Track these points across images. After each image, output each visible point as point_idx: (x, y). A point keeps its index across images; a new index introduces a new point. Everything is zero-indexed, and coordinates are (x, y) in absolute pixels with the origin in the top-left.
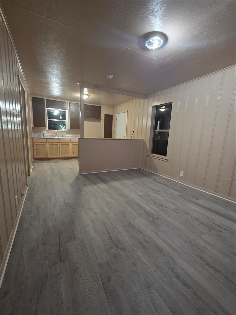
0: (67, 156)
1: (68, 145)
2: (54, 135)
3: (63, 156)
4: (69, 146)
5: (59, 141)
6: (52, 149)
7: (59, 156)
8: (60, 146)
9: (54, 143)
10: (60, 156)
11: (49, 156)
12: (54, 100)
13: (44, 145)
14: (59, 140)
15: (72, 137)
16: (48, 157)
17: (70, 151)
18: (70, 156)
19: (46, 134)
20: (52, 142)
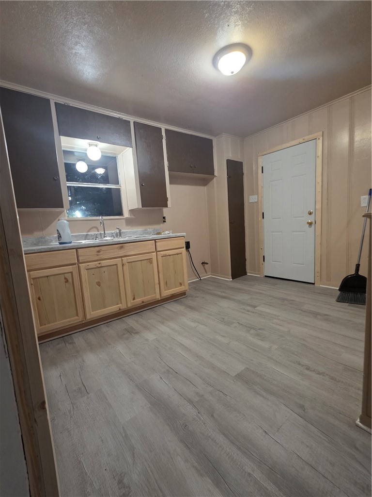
0: (148, 298)
1: (150, 260)
2: (92, 233)
3: (138, 301)
4: (151, 263)
5: (121, 253)
6: (99, 284)
7: (123, 306)
8: (126, 267)
9: (104, 263)
10: (129, 305)
11: (91, 314)
12: (86, 110)
13: (69, 276)
14: (122, 247)
15: (145, 232)
16: (89, 317)
17: (157, 281)
18: (158, 297)
19: (68, 230)
20: (96, 258)
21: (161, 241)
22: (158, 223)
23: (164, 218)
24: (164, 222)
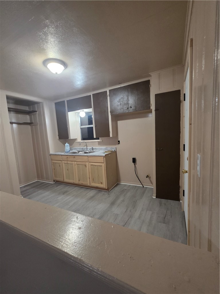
0: (84, 183)
1: (86, 166)
6: (68, 170)
7: (75, 182)
8: (76, 166)
9: (69, 162)
10: (77, 182)
11: (65, 180)
13: (60, 164)
20: (66, 160)
21: (90, 157)
22: (115, 144)
23: (119, 141)
24: (119, 144)
